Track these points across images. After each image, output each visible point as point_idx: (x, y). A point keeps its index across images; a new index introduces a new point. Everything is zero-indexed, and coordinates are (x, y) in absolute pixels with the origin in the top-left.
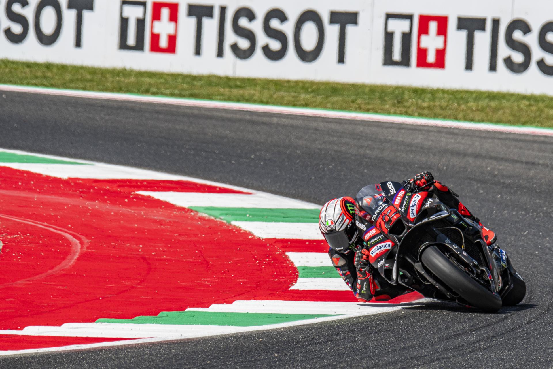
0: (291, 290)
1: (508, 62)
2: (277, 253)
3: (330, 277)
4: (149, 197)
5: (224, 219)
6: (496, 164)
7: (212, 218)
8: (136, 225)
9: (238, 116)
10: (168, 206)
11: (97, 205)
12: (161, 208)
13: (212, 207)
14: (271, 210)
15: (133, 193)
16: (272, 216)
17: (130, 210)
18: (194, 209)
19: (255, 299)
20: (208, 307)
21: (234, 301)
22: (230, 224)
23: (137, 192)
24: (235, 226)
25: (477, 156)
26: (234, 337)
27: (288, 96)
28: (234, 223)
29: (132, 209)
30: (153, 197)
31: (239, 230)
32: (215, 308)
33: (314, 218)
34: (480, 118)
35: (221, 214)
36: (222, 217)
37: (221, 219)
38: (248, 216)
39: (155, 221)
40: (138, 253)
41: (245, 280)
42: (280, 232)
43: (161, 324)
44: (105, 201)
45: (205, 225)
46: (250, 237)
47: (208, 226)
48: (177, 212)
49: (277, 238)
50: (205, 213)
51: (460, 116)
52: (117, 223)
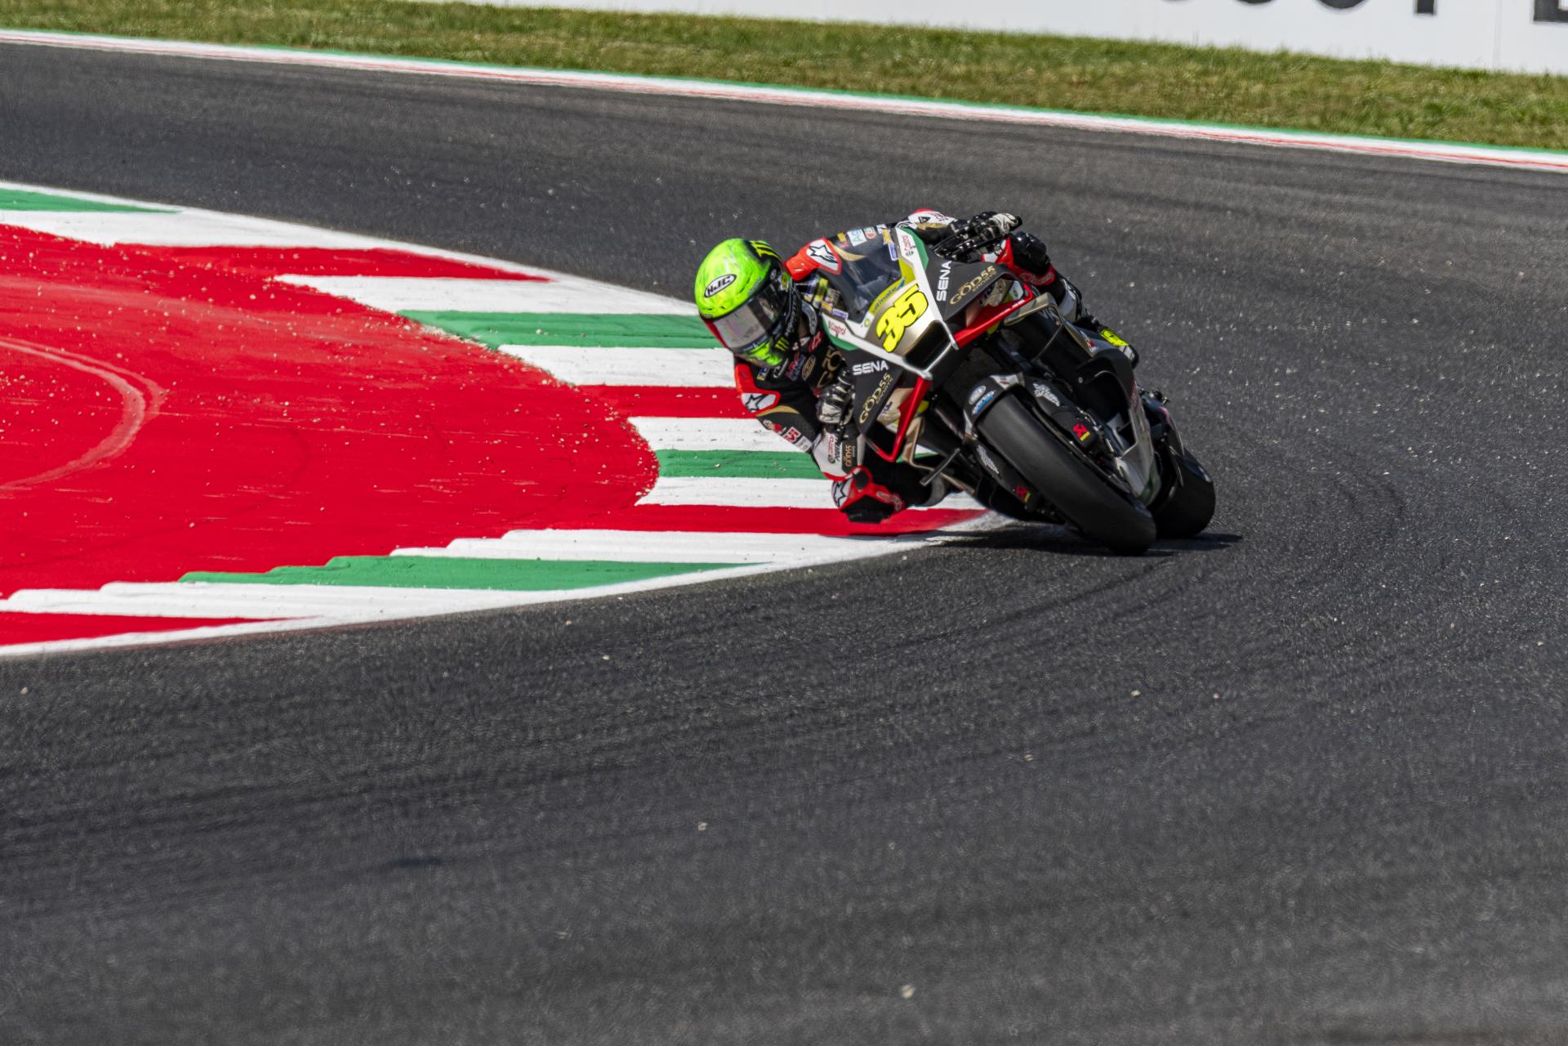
0: (640, 506)
2: (607, 419)
3: (734, 476)
4: (306, 288)
5: (483, 340)
6: (1126, 208)
7: (455, 337)
8: (275, 355)
9: (516, 98)
10: (349, 307)
11: (182, 307)
12: (334, 314)
13: (452, 312)
14: (597, 318)
15: (269, 280)
16: (596, 333)
17: (261, 320)
18: (410, 316)
19: (554, 528)
20: (444, 544)
21: (507, 531)
22: (497, 352)
23: (278, 279)
24: (507, 356)
25: (1079, 191)
26: (507, 615)
27: (634, 50)
28: (505, 349)
29: (266, 318)
30: (315, 289)
31: (517, 365)
32: (461, 548)
33: (695, 337)
34: (1087, 103)
35: (476, 329)
36: (478, 337)
37: (476, 340)
38: (538, 331)
39: (321, 346)
40: (278, 420)
41: (533, 483)
42: (615, 369)
43: (335, 584)
44: (202, 298)
45: (439, 353)
46: (544, 382)
47: (444, 356)
48: (371, 323)
49: (609, 383)
50: (437, 327)
51: (1041, 97)
52: (232, 351)
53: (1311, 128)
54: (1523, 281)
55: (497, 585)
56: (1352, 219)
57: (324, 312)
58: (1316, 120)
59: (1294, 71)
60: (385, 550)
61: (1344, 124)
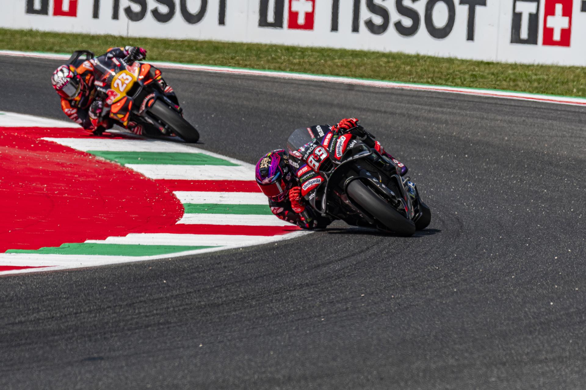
0: (177, 224)
1: (370, 24)
2: (165, 192)
3: (213, 213)
4: (53, 142)
5: (119, 162)
7: (108, 161)
8: (41, 168)
10: (69, 150)
11: (6, 150)
12: (63, 152)
13: (107, 151)
14: (160, 154)
15: (38, 139)
16: (161, 159)
17: (35, 154)
18: (92, 153)
19: (145, 233)
20: (105, 239)
21: (128, 234)
22: (124, 166)
23: (42, 139)
24: (128, 168)
25: (342, 107)
26: (128, 265)
28: (128, 166)
29: (37, 154)
30: (56, 143)
31: (131, 171)
32: (111, 240)
35: (116, 158)
36: (117, 160)
37: (116, 162)
38: (139, 159)
39: (58, 164)
40: (42, 192)
41: (137, 216)
42: (168, 173)
43: (63, 254)
44: (13, 146)
45: (102, 167)
46: (141, 178)
47: (104, 168)
48: (77, 155)
49: (166, 178)
50: (102, 157)
51: (327, 71)
52: (25, 166)
53: (428, 83)
54: (507, 141)
55: (124, 254)
56: (444, 117)
57: (59, 152)
58: (430, 80)
59: (422, 62)
60: (82, 241)
61: (440, 81)
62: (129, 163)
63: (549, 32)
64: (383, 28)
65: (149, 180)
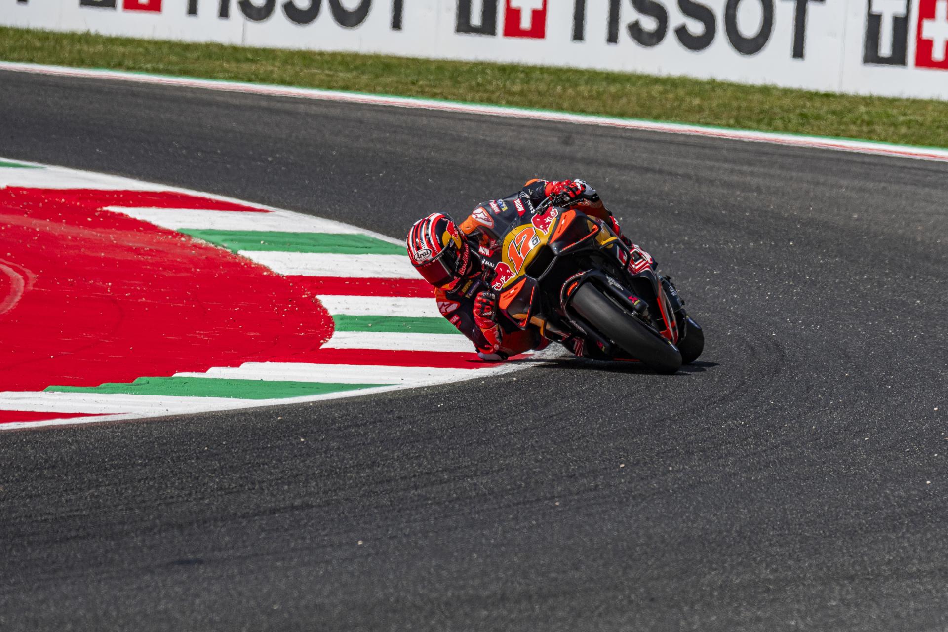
0: (323, 349)
1: (635, 30)
2: (303, 296)
3: (380, 331)
4: (122, 214)
5: (229, 247)
6: (617, 173)
7: (212, 245)
8: (103, 254)
9: (249, 102)
10: (148, 227)
11: (47, 225)
12: (140, 231)
13: (210, 230)
14: (296, 235)
15: (99, 209)
16: (297, 244)
17: (94, 233)
18: (185, 232)
19: (271, 362)
20: (205, 371)
21: (242, 363)
22: (237, 255)
23: (105, 209)
24: (243, 257)
25: (588, 162)
26: (242, 414)
27: (321, 74)
28: (242, 253)
29: (97, 232)
30: (127, 215)
31: (249, 263)
32: (214, 372)
35: (225, 241)
36: (226, 245)
37: (224, 247)
38: (262, 242)
39: (130, 249)
40: (105, 294)
41: (258, 334)
42: (308, 266)
43: (138, 394)
44: (59, 220)
45: (202, 255)
46: (265, 273)
47: (204, 257)
48: (161, 236)
49: (304, 275)
50: (201, 239)
51: (566, 105)
52: (77, 252)
54: (857, 220)
55: (237, 395)
56: (755, 181)
57: (133, 229)
58: (732, 122)
59: (719, 92)
60: (170, 373)
61: (749, 124)
62: (245, 249)
63: (925, 46)
64: (657, 36)
65: (278, 277)
